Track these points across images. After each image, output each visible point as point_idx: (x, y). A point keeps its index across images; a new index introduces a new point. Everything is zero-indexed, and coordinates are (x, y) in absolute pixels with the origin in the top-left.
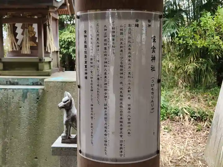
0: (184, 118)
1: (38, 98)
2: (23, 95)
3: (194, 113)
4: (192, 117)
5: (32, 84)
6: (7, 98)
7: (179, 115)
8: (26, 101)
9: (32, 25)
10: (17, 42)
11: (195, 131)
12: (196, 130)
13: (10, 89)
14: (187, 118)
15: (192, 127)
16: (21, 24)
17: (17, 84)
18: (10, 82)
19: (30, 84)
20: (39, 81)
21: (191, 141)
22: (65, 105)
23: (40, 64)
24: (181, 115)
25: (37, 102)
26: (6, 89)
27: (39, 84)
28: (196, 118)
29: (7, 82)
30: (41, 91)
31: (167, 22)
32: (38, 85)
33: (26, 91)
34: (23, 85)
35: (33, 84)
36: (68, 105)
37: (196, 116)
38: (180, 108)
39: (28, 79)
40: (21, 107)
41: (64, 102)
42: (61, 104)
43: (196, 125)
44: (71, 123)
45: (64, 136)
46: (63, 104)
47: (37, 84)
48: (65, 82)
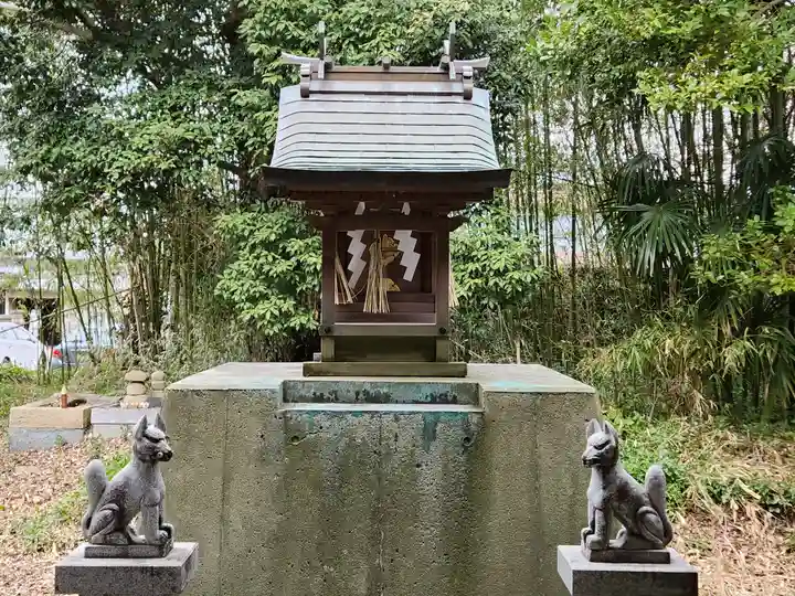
0: (741, 511)
1: (467, 440)
2: (425, 429)
3: (771, 494)
4: (766, 507)
5: (429, 399)
6: (380, 440)
7: (724, 501)
8: (432, 448)
9: (391, 234)
10: (348, 279)
11: (784, 552)
12: (784, 550)
13: (386, 413)
14: (751, 509)
15: (771, 538)
16: (360, 233)
17: (387, 399)
18: (366, 393)
19: (422, 400)
20: (449, 390)
21: (782, 584)
22: (601, 455)
23: (440, 344)
24: (732, 502)
25: (466, 448)
26: (377, 412)
27: (450, 398)
28: (778, 511)
29: (357, 394)
30: (475, 419)
31: (647, 216)
32: (447, 402)
33: (430, 418)
34: (404, 402)
35: (434, 401)
36: (610, 455)
37: (777, 506)
38: (724, 479)
39: (418, 385)
40: (418, 466)
41: (595, 447)
42: (590, 453)
43: (780, 532)
44: (616, 504)
45: (598, 542)
46: (596, 452)
47: (443, 400)
48: (540, 394)
